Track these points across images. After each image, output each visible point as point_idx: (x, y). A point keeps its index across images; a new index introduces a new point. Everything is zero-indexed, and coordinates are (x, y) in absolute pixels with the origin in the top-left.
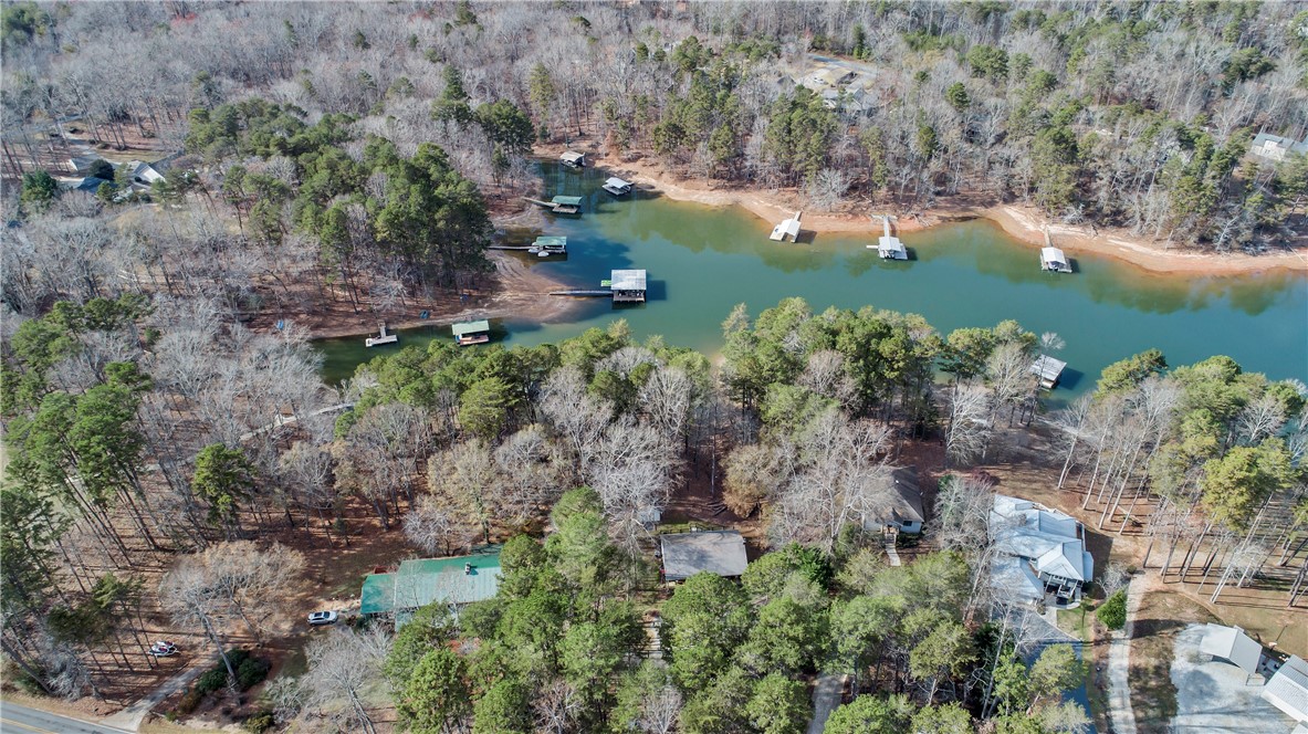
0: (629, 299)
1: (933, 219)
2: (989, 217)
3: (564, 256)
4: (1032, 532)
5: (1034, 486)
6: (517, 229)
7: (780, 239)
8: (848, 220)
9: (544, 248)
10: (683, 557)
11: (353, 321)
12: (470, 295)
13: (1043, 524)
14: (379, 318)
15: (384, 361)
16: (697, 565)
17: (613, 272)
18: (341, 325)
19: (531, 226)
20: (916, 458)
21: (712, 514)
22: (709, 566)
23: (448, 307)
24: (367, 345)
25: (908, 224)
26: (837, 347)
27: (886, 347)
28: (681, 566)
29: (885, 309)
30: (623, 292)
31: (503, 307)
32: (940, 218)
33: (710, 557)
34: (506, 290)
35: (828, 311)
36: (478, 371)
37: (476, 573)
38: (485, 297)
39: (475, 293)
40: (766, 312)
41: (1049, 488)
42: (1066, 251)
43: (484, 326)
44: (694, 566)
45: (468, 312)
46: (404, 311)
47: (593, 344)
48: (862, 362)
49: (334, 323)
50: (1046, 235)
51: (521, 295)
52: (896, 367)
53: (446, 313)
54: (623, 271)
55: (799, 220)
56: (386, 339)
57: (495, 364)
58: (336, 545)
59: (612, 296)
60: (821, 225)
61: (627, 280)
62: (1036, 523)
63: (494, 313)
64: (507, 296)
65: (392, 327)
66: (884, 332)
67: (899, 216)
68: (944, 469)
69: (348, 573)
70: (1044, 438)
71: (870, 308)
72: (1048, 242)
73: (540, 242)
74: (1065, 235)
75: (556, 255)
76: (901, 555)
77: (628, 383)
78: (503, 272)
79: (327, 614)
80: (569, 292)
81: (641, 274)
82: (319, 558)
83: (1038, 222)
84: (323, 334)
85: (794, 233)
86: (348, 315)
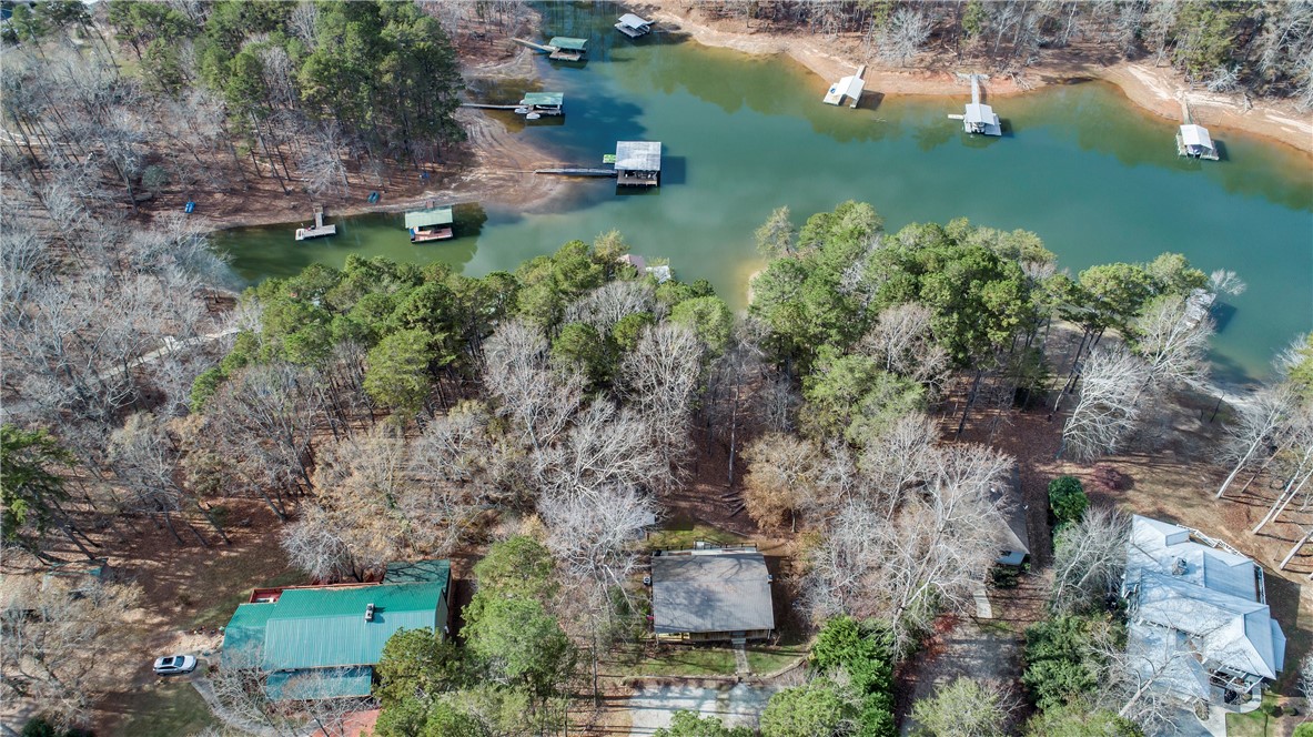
0: (637, 182)
1: (1034, 80)
2: (1108, 79)
3: (560, 119)
4: (1195, 591)
5: (1183, 492)
6: (504, 80)
7: (837, 102)
8: (925, 79)
9: (535, 108)
10: (681, 600)
11: (282, 203)
12: (434, 172)
13: (1211, 575)
14: (316, 200)
15: (276, 286)
16: (700, 613)
17: (620, 145)
18: (266, 209)
19: (520, 77)
20: (1014, 439)
21: (729, 514)
22: (717, 614)
23: (404, 187)
24: (298, 238)
25: (1004, 86)
26: (922, 293)
27: (993, 294)
28: (677, 613)
29: (988, 227)
30: (630, 173)
31: (475, 189)
32: (1045, 79)
33: (720, 601)
34: (480, 165)
35: (907, 230)
36: (400, 310)
37: (382, 621)
38: (454, 174)
39: (441, 169)
40: (816, 219)
41: (1203, 495)
42: (1212, 128)
43: (446, 216)
44: (696, 613)
45: (430, 195)
46: (347, 192)
47: (565, 275)
48: (955, 316)
49: (258, 206)
50: (1184, 107)
51: (500, 173)
52: (1004, 324)
53: (401, 196)
54: (632, 143)
55: (862, 77)
56: (322, 230)
57: (420, 304)
58: (211, 544)
59: (615, 176)
60: (892, 84)
61: (637, 156)
62: (1199, 574)
63: (463, 196)
64: (481, 174)
65: (331, 214)
66: (989, 271)
67: (991, 76)
68: (1054, 460)
69: (223, 588)
70: (1190, 412)
71: (964, 222)
72: (1186, 115)
73: (529, 100)
74: (1208, 107)
75: (549, 117)
76: (994, 600)
77: (610, 340)
78: (480, 140)
79: (181, 659)
80: (562, 170)
81: (654, 148)
82: (187, 561)
83: (1174, 88)
84: (243, 221)
85: (855, 96)
86: (276, 195)
